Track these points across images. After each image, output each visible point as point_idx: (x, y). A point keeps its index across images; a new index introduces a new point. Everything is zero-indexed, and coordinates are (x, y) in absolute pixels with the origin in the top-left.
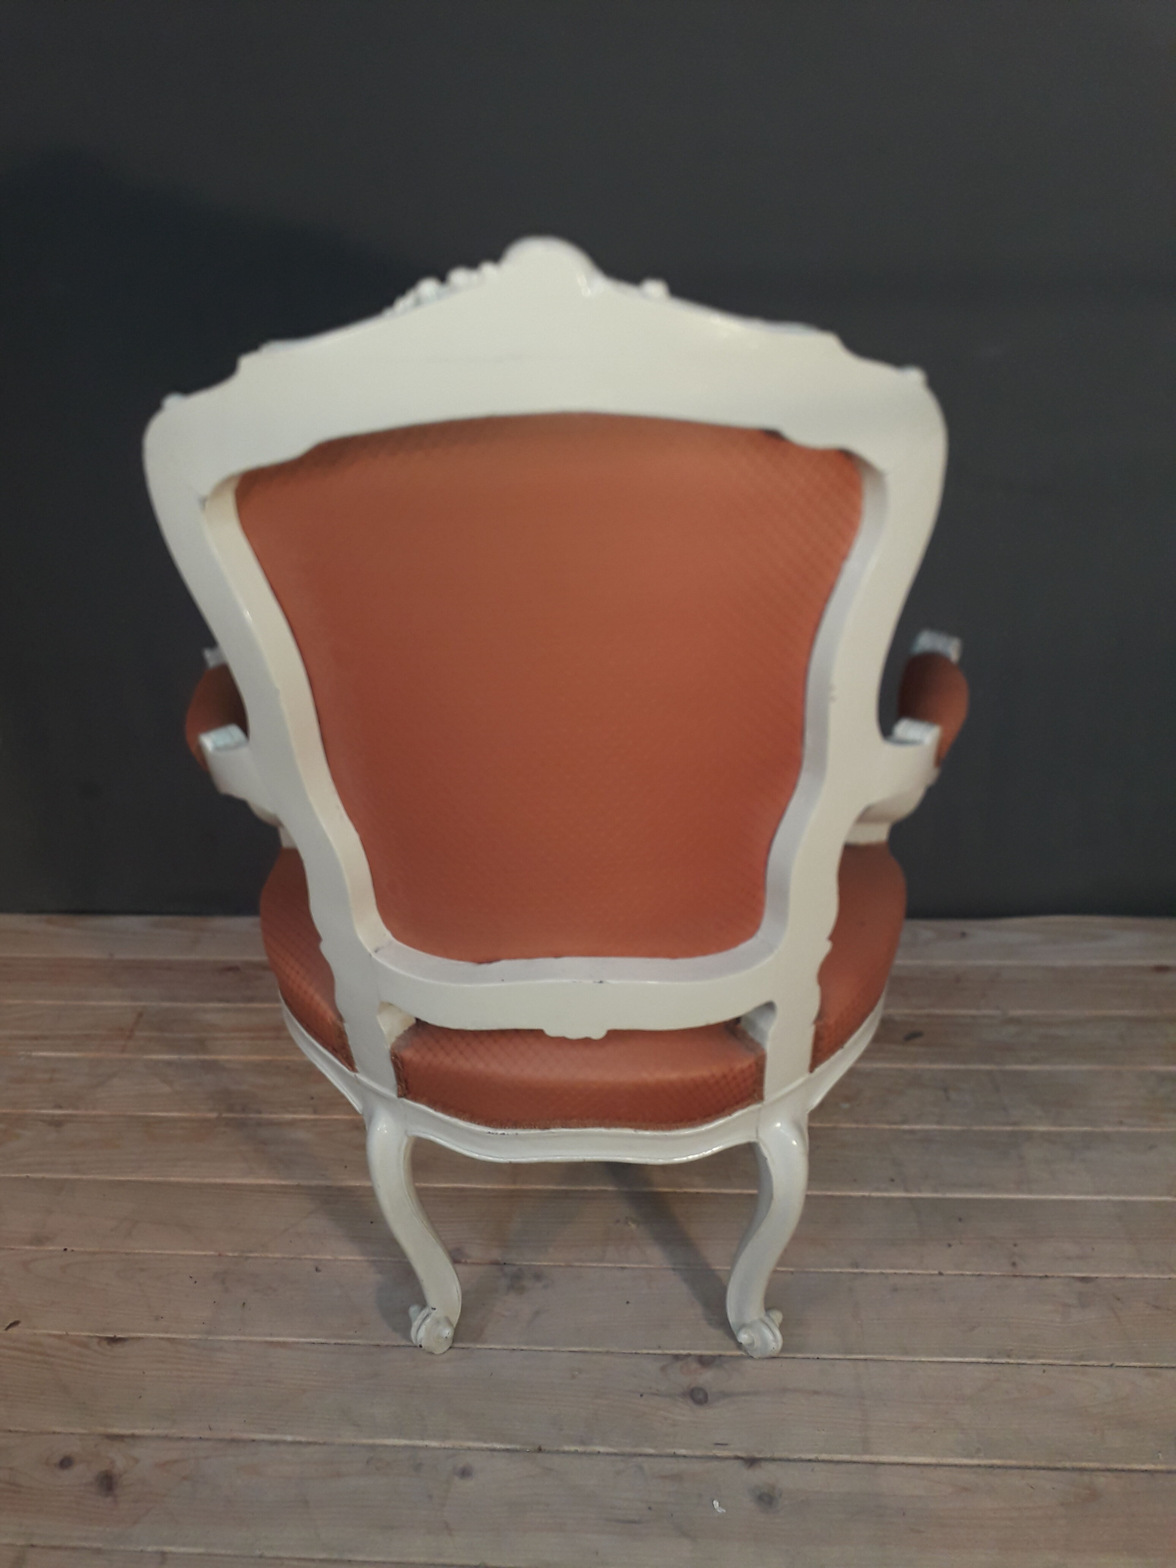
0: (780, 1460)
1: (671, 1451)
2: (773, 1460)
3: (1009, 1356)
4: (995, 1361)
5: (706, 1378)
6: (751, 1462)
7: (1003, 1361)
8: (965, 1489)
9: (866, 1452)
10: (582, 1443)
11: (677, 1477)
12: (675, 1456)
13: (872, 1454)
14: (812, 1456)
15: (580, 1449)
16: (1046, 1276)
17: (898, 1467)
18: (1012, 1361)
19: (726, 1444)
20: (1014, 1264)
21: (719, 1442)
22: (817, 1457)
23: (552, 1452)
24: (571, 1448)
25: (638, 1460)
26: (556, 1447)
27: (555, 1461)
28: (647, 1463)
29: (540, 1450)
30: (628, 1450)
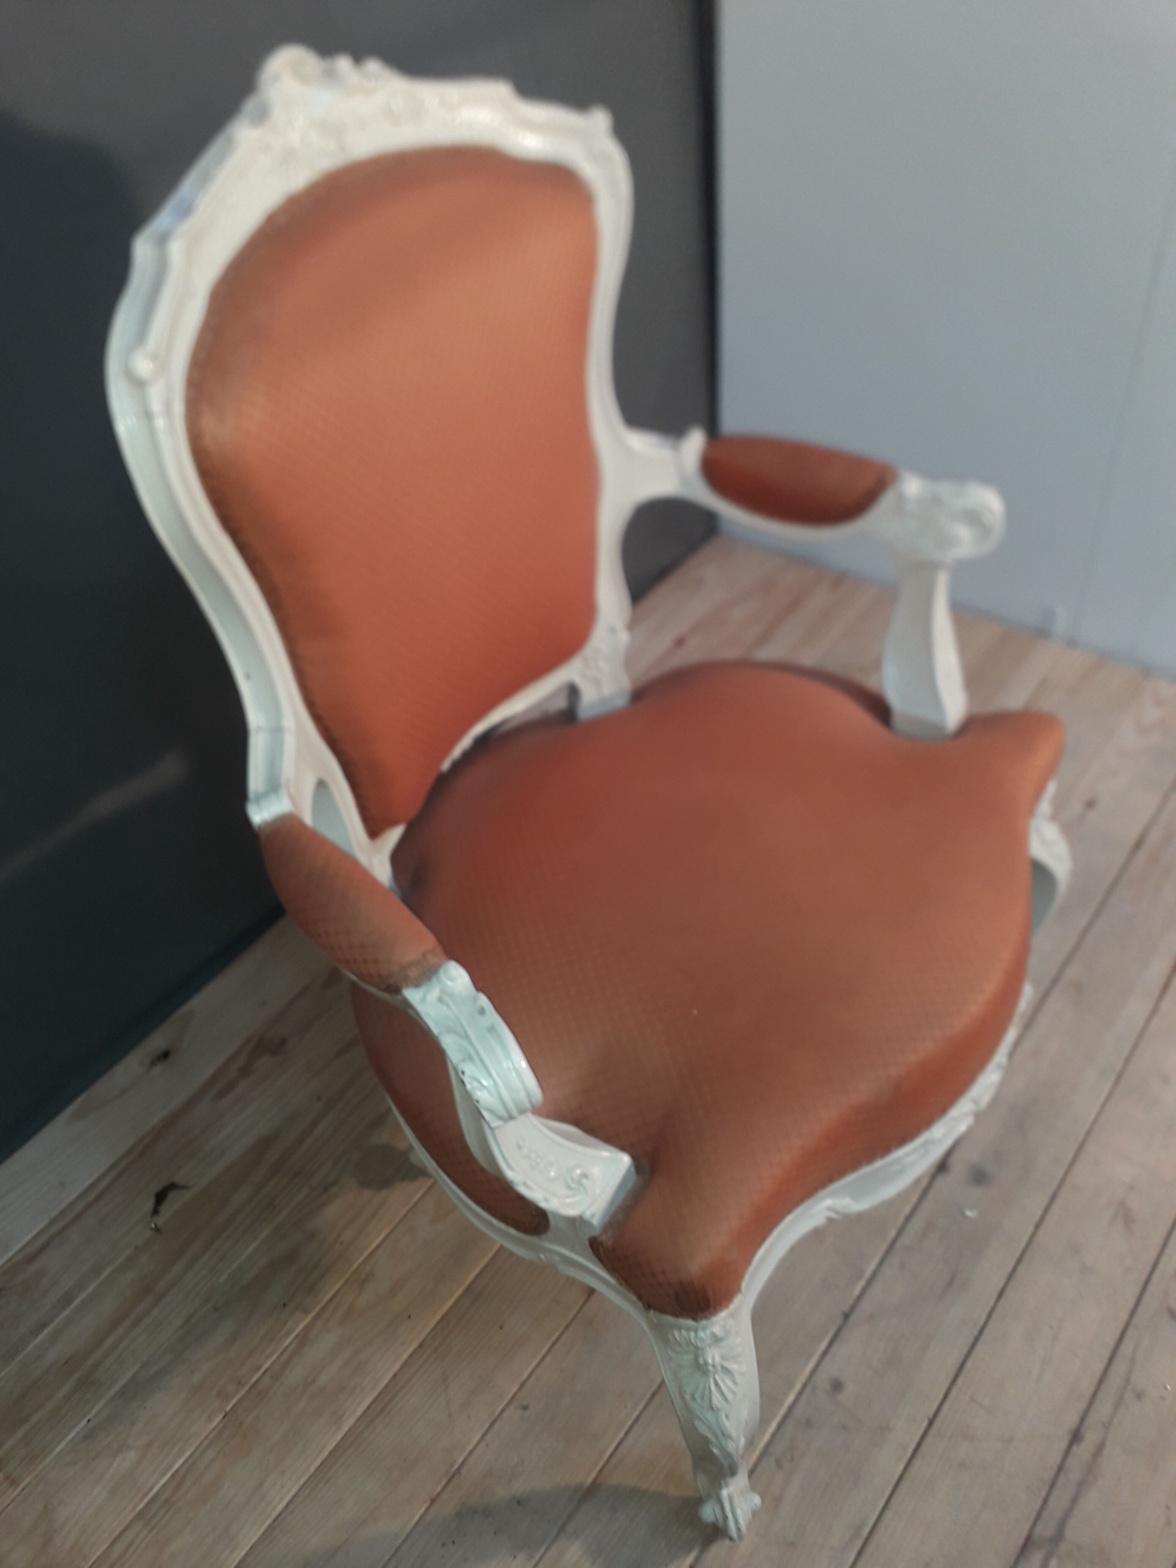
10: (858, 1279)
11: (930, 1226)
15: (864, 1280)
23: (853, 1308)
24: (858, 1290)
25: (898, 1245)
26: (851, 1302)
27: (866, 1306)
28: (905, 1239)
29: (847, 1316)
30: (884, 1247)
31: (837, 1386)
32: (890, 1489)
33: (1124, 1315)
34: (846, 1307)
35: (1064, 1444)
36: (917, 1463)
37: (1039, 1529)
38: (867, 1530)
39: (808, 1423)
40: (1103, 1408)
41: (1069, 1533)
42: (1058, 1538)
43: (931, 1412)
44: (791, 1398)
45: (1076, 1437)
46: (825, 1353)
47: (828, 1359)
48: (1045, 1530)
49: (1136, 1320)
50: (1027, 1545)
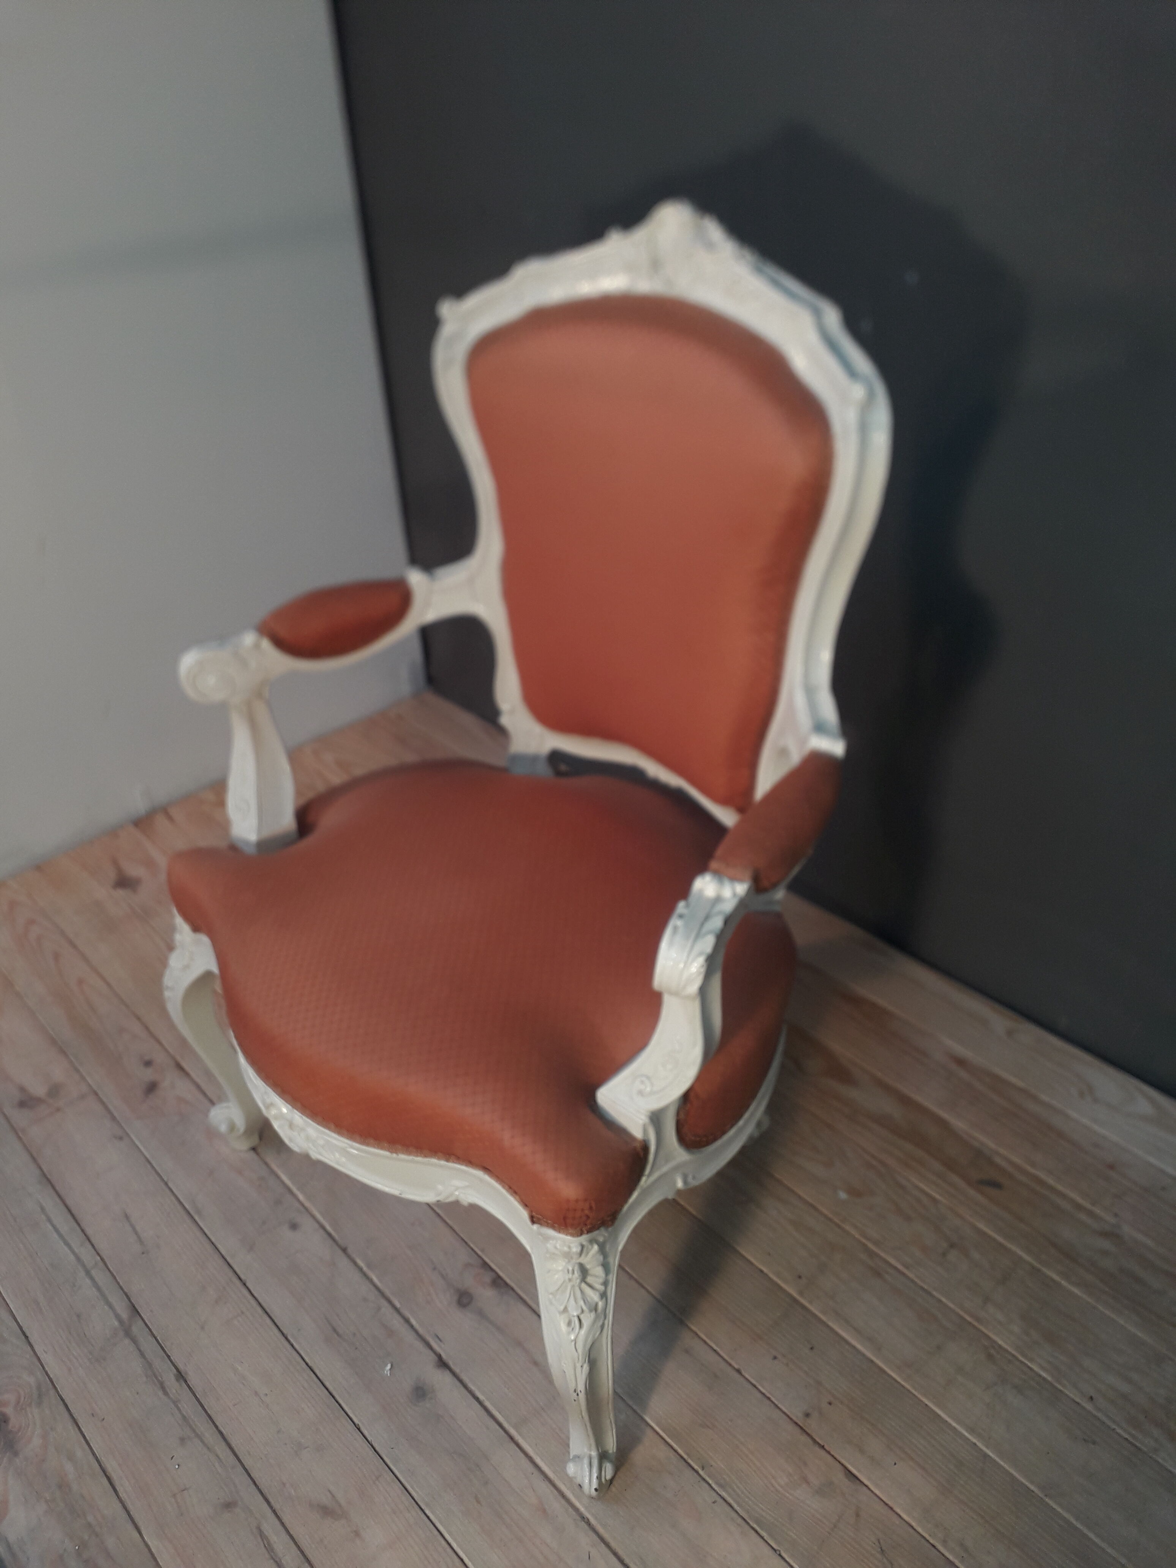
0: (461, 1381)
1: (408, 1314)
2: (454, 1374)
3: (703, 1468)
4: (690, 1461)
5: (486, 1295)
6: (442, 1364)
7: (696, 1467)
8: (544, 1511)
9: (516, 1427)
10: (369, 1266)
11: (390, 1333)
12: (407, 1321)
13: (517, 1431)
14: (481, 1397)
15: (365, 1269)
16: (823, 1447)
17: (522, 1455)
18: (701, 1472)
19: (440, 1340)
20: (807, 1415)
21: (440, 1337)
22: (484, 1400)
23: (349, 1257)
24: (361, 1263)
25: (384, 1303)
26: (354, 1256)
27: (343, 1263)
28: (386, 1309)
29: (344, 1250)
30: (387, 1293)
31: (294, 1226)
32: (213, 1240)
33: (248, 1462)
34: (349, 1251)
35: (181, 1366)
36: (221, 1261)
37: (140, 1322)
38: (196, 1218)
39: (278, 1202)
40: (188, 1407)
41: (127, 1341)
42: (128, 1333)
43: (248, 1284)
44: (301, 1197)
45: (181, 1376)
46: (323, 1227)
47: (317, 1226)
48: (137, 1328)
49: (240, 1469)
50: (135, 1311)
